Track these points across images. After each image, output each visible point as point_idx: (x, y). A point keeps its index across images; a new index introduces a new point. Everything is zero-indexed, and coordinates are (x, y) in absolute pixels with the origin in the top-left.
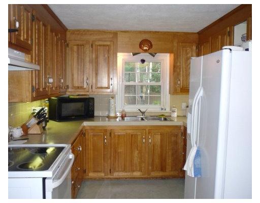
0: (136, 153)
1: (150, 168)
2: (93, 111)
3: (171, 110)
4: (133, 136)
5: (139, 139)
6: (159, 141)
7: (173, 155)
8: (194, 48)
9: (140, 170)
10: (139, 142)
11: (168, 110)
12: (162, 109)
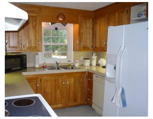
0: (58, 92)
1: (67, 101)
2: (26, 64)
3: (74, 61)
4: (57, 80)
5: (60, 82)
6: (73, 82)
7: (81, 91)
8: (91, 21)
9: (61, 103)
10: (60, 84)
11: (72, 61)
12: (69, 61)
